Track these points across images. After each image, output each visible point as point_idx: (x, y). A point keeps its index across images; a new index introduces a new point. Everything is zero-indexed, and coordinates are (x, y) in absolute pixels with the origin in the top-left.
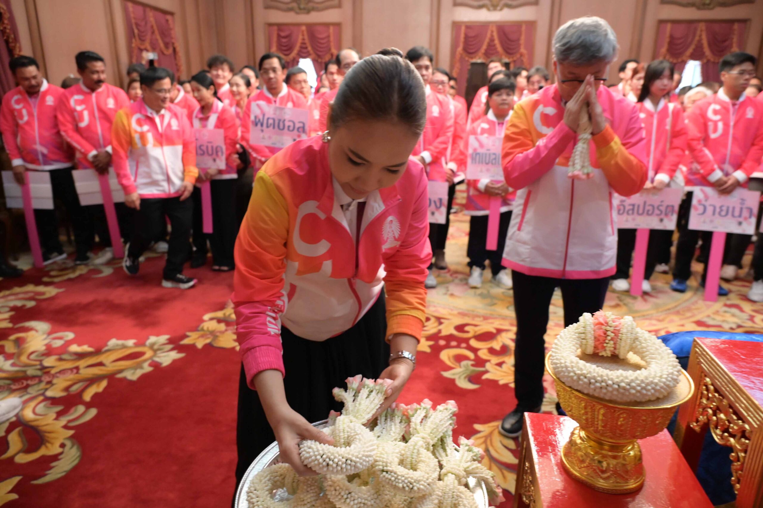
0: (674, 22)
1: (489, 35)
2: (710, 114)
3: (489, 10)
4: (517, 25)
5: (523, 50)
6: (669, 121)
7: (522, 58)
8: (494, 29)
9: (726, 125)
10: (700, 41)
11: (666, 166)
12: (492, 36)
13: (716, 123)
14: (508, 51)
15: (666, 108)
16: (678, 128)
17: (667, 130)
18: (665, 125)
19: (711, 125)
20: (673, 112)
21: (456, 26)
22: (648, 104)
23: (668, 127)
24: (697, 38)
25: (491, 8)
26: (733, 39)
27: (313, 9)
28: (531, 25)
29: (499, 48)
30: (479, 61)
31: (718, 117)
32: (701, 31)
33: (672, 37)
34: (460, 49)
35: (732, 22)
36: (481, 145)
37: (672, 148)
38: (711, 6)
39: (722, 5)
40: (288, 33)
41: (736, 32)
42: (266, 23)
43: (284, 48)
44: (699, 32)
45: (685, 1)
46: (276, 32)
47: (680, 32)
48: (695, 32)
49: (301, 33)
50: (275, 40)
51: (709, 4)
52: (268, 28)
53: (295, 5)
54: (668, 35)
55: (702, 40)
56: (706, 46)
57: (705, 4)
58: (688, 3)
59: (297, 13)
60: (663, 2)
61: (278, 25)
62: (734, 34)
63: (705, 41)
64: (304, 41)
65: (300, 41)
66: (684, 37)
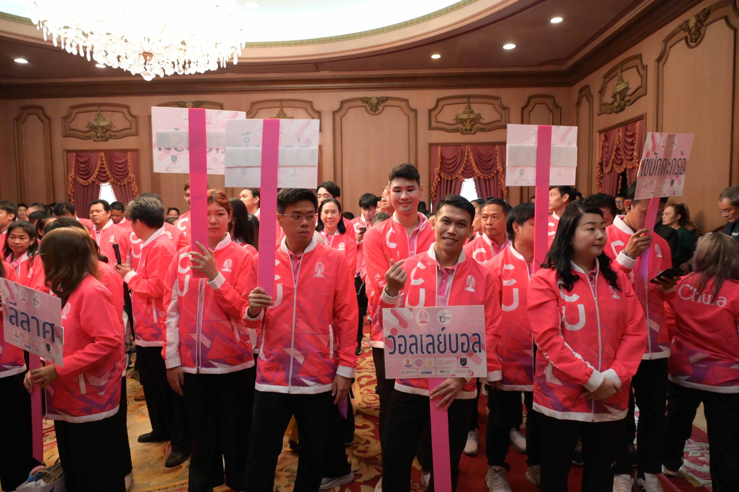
0: (443, 145)
10: (468, 161)
24: (465, 158)
26: (495, 158)
27: (110, 137)
32: (468, 153)
33: (442, 158)
35: (494, 144)
38: (473, 132)
39: (482, 130)
40: (86, 159)
41: (498, 153)
42: (64, 150)
43: (82, 173)
44: (466, 153)
45: (450, 127)
46: (74, 158)
47: (449, 154)
48: (462, 153)
49: (100, 159)
50: (74, 165)
51: (471, 130)
52: (67, 155)
53: (93, 133)
54: (439, 156)
55: (470, 160)
56: (474, 164)
57: (467, 130)
58: (453, 129)
59: (95, 141)
60: (430, 128)
61: (77, 151)
62: (496, 155)
63: (473, 161)
64: (102, 166)
65: (99, 166)
66: (455, 157)
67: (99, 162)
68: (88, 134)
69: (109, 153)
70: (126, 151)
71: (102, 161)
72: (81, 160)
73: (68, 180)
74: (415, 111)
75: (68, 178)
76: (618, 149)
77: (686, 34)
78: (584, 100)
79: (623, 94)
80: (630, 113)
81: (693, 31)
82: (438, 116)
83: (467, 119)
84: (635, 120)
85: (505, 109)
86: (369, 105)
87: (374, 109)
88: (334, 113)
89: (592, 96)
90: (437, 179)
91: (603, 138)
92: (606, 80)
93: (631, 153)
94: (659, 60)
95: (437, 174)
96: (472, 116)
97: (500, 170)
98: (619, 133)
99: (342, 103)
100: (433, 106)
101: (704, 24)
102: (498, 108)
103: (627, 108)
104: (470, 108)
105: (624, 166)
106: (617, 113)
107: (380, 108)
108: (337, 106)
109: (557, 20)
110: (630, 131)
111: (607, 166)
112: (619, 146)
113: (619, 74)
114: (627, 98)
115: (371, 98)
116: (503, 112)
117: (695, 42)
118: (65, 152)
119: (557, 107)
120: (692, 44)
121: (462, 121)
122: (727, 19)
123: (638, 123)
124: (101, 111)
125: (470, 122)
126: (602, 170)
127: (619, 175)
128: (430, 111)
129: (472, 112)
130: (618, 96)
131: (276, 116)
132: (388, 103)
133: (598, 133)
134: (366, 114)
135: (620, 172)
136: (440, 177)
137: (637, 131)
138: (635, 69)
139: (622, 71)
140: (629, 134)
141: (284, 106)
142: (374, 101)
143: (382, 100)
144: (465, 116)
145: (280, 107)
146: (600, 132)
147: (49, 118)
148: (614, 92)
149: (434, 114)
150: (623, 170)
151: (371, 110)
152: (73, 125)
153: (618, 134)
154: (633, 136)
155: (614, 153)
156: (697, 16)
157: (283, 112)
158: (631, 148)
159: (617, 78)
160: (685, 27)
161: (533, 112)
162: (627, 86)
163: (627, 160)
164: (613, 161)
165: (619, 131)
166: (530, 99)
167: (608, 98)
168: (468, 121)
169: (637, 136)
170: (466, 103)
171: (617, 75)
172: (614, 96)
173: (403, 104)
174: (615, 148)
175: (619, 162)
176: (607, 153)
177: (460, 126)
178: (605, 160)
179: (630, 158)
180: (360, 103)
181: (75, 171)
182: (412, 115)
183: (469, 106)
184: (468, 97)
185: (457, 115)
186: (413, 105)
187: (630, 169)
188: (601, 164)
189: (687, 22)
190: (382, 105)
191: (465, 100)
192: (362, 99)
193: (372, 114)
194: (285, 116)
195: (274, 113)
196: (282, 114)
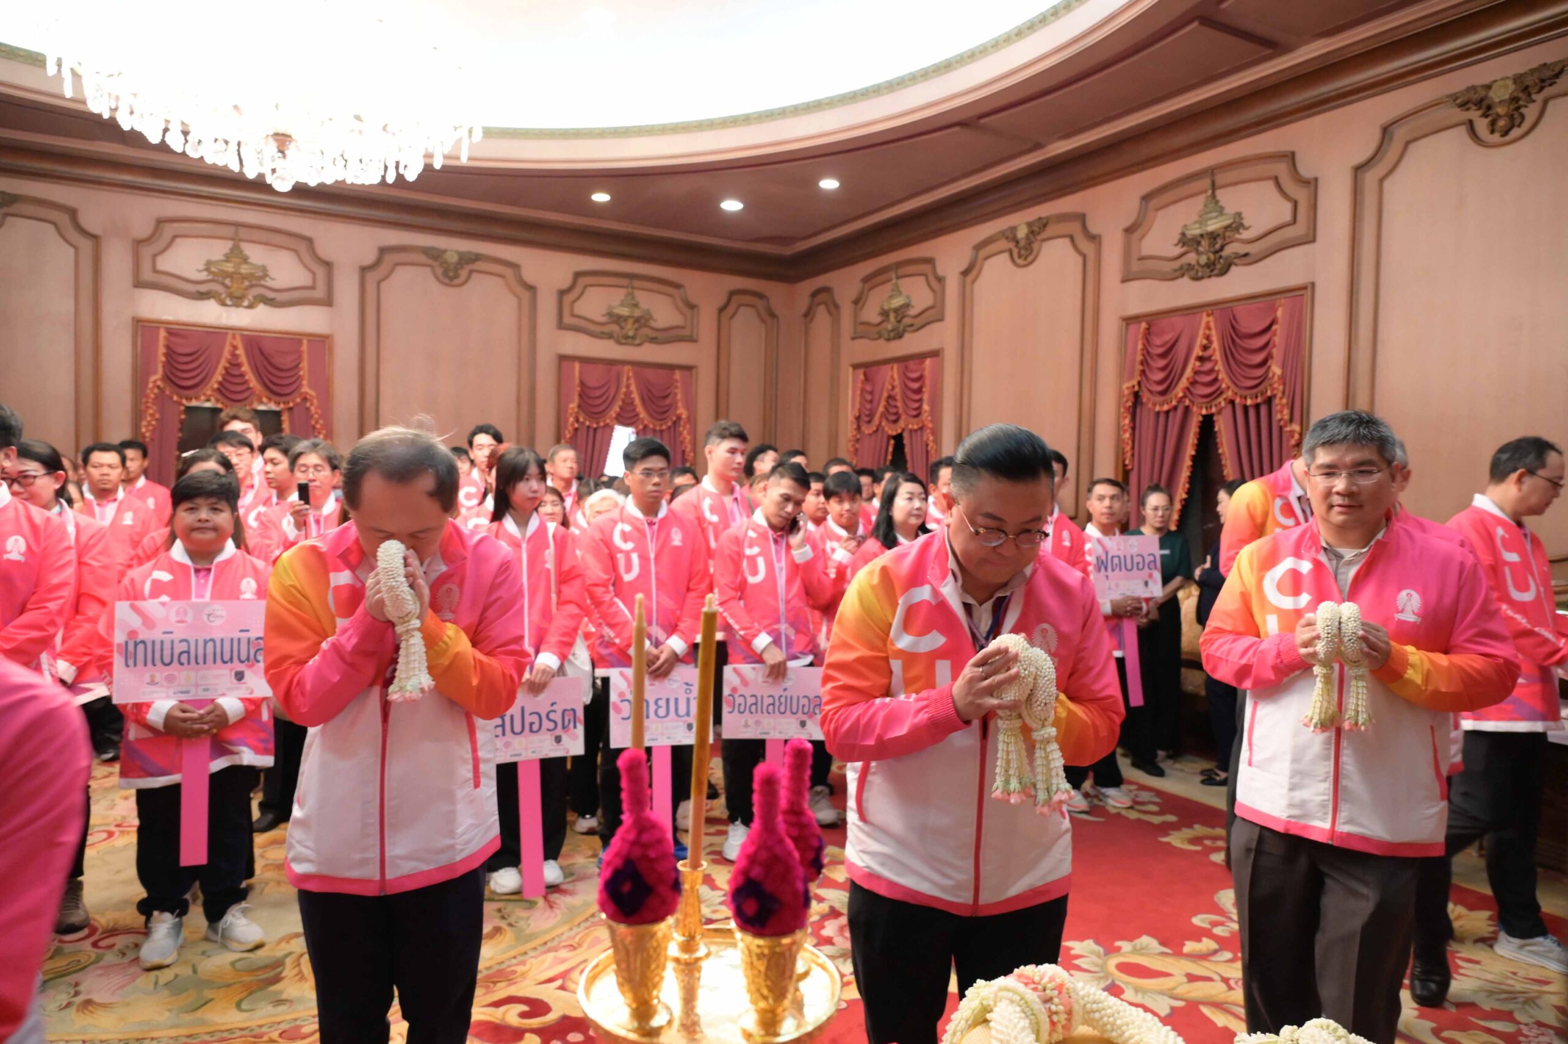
0: (585, 361)
1: (226, 354)
2: (617, 540)
3: (224, 304)
4: (293, 340)
5: (305, 389)
6: (550, 553)
7: (308, 404)
8: (238, 342)
9: (644, 559)
10: (628, 394)
11: (553, 638)
12: (234, 356)
13: (627, 554)
14: (274, 390)
15: (542, 529)
16: (565, 568)
17: (548, 570)
18: (545, 562)
19: (620, 557)
20: (554, 536)
21: (143, 328)
22: (509, 524)
23: (550, 565)
24: (624, 390)
25: (228, 302)
26: (676, 394)
28: (321, 343)
29: (254, 383)
30: (208, 405)
31: (630, 546)
32: (628, 379)
33: (582, 384)
34: (156, 377)
35: (672, 367)
36: (148, 621)
37: (561, 603)
38: (637, 341)
39: (653, 340)
41: (679, 384)
44: (625, 379)
45: (598, 329)
47: (595, 377)
48: (618, 378)
51: (634, 338)
54: (577, 381)
55: (631, 392)
56: (638, 402)
57: (627, 337)
58: (603, 333)
60: (561, 326)
62: (676, 387)
63: (636, 396)
66: (603, 386)
74: (531, 289)
76: (891, 397)
77: (1011, 245)
78: (821, 313)
79: (900, 312)
80: (912, 344)
81: (1022, 244)
82: (576, 305)
83: (628, 317)
84: (921, 357)
85: (692, 307)
86: (441, 265)
87: (451, 274)
88: (364, 270)
89: (837, 307)
90: (573, 425)
91: (862, 377)
92: (868, 285)
93: (916, 405)
94: (965, 273)
95: (573, 416)
96: (637, 313)
97: (684, 416)
98: (892, 376)
99: (383, 251)
100: (566, 283)
101: (1039, 237)
102: (681, 304)
103: (907, 336)
104: (633, 298)
105: (902, 424)
106: (888, 340)
107: (464, 274)
108: (370, 258)
109: (829, 184)
110: (914, 371)
111: (869, 422)
112: (893, 393)
113: (894, 281)
114: (907, 321)
115: (445, 251)
116: (688, 312)
117: (1025, 259)
119: (773, 315)
120: (1020, 261)
121: (618, 320)
122: (1072, 238)
123: (928, 362)
125: (634, 323)
126: (859, 428)
127: (890, 437)
128: (562, 293)
129: (636, 305)
130: (892, 316)
131: (223, 258)
132: (480, 265)
133: (851, 369)
134: (432, 279)
135: (894, 433)
136: (577, 421)
137: (927, 373)
138: (922, 278)
139: (898, 278)
140: (914, 375)
141: (243, 237)
142: (453, 258)
143: (468, 259)
144: (625, 311)
145: (234, 240)
146: (856, 367)
148: (886, 307)
149: (568, 299)
150: (899, 431)
151: (445, 273)
153: (890, 374)
154: (920, 378)
155: (883, 403)
156: (1029, 225)
157: (241, 252)
158: (917, 397)
159: (889, 286)
160: (1010, 235)
161: (735, 319)
162: (907, 301)
163: (908, 415)
164: (881, 417)
165: (892, 369)
166: (732, 293)
167: (871, 313)
168: (631, 321)
169: (928, 382)
170: (627, 287)
171: (889, 280)
172: (885, 314)
173: (508, 272)
174: (885, 395)
175: (893, 418)
176: (871, 402)
177: (615, 328)
178: (867, 413)
179: (915, 413)
180: (423, 258)
182: (526, 295)
183: (632, 294)
184: (630, 277)
185: (611, 307)
186: (529, 275)
187: (911, 431)
188: (858, 418)
189: (1013, 229)
190: (468, 268)
191: (626, 282)
192: (426, 251)
193: (446, 285)
194: (245, 260)
195: (218, 250)
196: (236, 254)
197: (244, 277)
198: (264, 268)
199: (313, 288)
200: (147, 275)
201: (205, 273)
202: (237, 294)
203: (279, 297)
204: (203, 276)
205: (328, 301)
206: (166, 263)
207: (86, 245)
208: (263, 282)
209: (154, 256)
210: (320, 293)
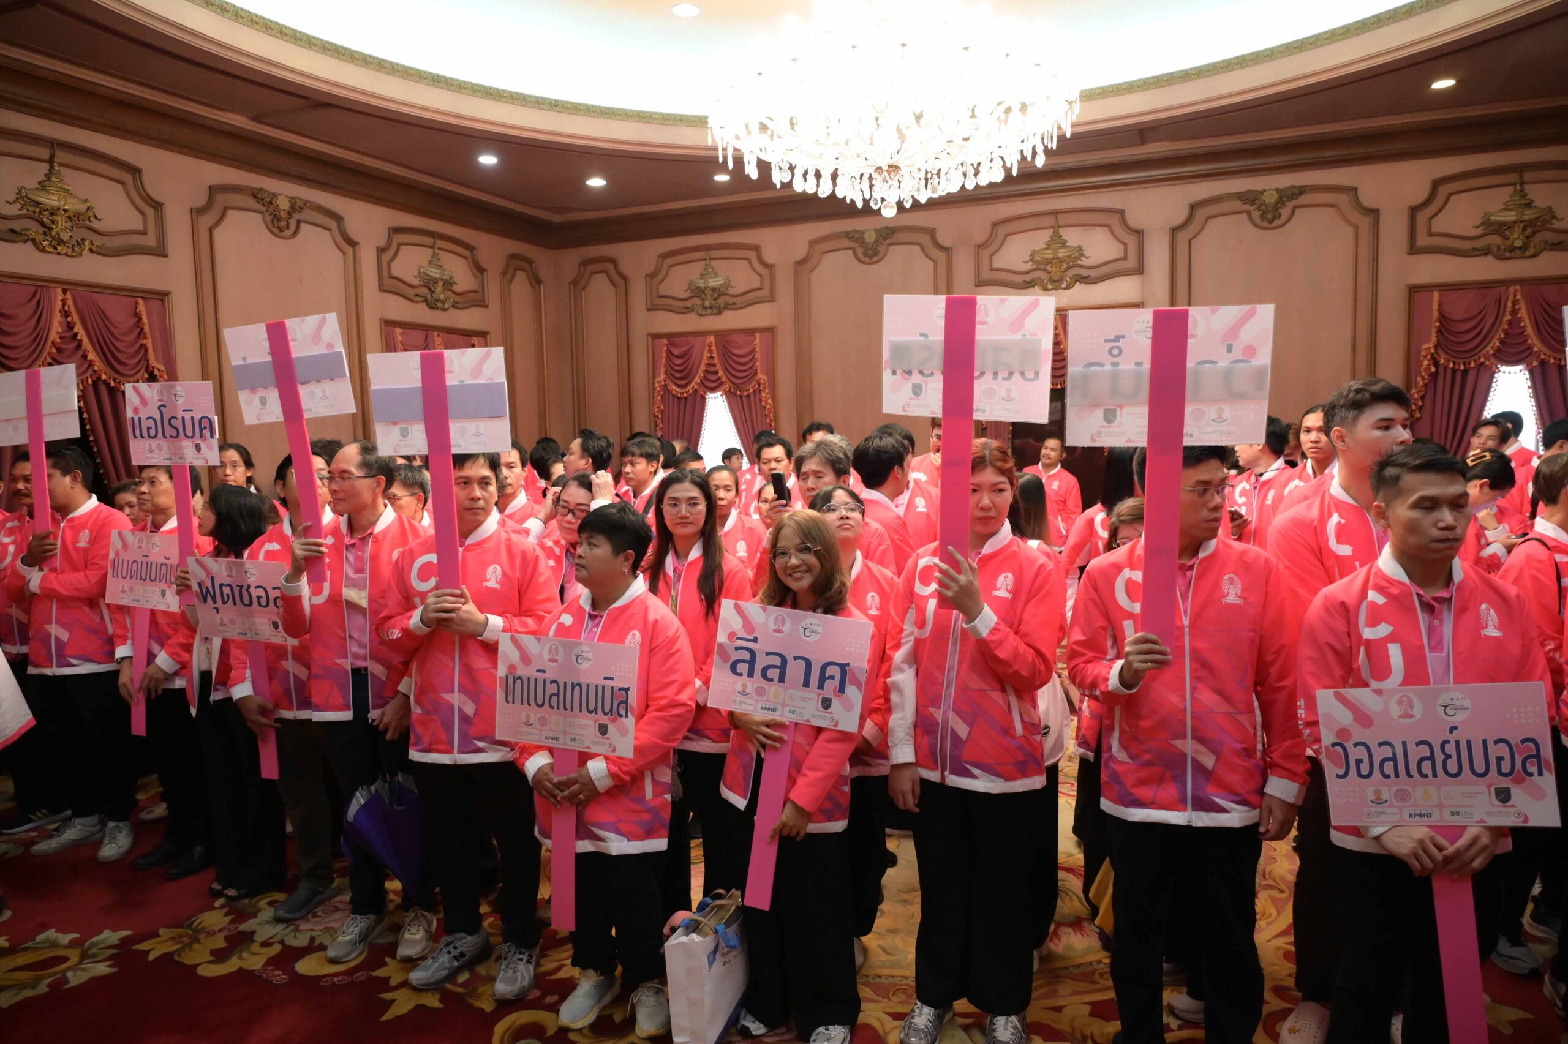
0: (1447, 288)
3: (1043, 288)
10: (1514, 322)
24: (1507, 318)
25: (1050, 287)
27: (727, 307)
32: (1514, 303)
33: (1443, 317)
38: (1531, 251)
39: (1557, 246)
40: (685, 349)
42: (649, 334)
43: (678, 375)
44: (1510, 304)
45: (1468, 245)
46: (665, 348)
47: (1461, 307)
48: (1499, 304)
49: (707, 348)
50: (664, 361)
51: (1524, 248)
52: (653, 343)
53: (697, 301)
54: (1436, 314)
55: (1520, 320)
56: (1530, 330)
57: (1513, 249)
58: (1474, 249)
59: (700, 315)
60: (1414, 249)
61: (669, 336)
63: (1527, 323)
64: (711, 362)
65: (705, 361)
66: (1477, 315)
67: (706, 354)
68: (688, 304)
69: (723, 337)
70: (751, 332)
71: (710, 351)
72: (676, 351)
73: (654, 389)
74: (1373, 213)
75: (654, 384)
82: (1436, 221)
83: (1515, 222)
86: (1258, 209)
87: (1270, 216)
88: (1174, 231)
90: (1428, 368)
95: (1429, 357)
96: (1528, 215)
99: (1194, 207)
100: (1421, 196)
104: (1524, 196)
107: (1285, 212)
108: (1180, 216)
115: (1262, 192)
118: (650, 338)
121: (1500, 229)
124: (711, 259)
125: (1524, 229)
128: (1414, 210)
129: (1529, 205)
131: (1045, 246)
132: (1305, 199)
134: (1250, 227)
136: (1436, 364)
141: (1061, 223)
142: (1271, 198)
143: (1288, 195)
144: (1510, 217)
145: (1053, 227)
147: (624, 278)
149: (1423, 216)
151: (1263, 218)
152: (663, 289)
157: (1060, 237)
168: (1518, 229)
170: (1514, 184)
173: (1343, 199)
177: (1495, 240)
180: (1237, 205)
181: (666, 373)
182: (1365, 222)
183: (1522, 190)
184: (1520, 169)
185: (1487, 215)
186: (1367, 198)
190: (1290, 204)
191: (1512, 177)
192: (1240, 196)
193: (1265, 228)
194: (1064, 244)
195: (1039, 240)
196: (1057, 241)
197: (1061, 261)
198: (1080, 249)
199: (1125, 259)
200: (986, 274)
201: (1031, 263)
202: (1056, 278)
203: (1093, 273)
204: (1029, 266)
205: (1139, 270)
206: (1000, 262)
207: (941, 257)
208: (1079, 262)
209: (991, 256)
210: (1132, 263)
